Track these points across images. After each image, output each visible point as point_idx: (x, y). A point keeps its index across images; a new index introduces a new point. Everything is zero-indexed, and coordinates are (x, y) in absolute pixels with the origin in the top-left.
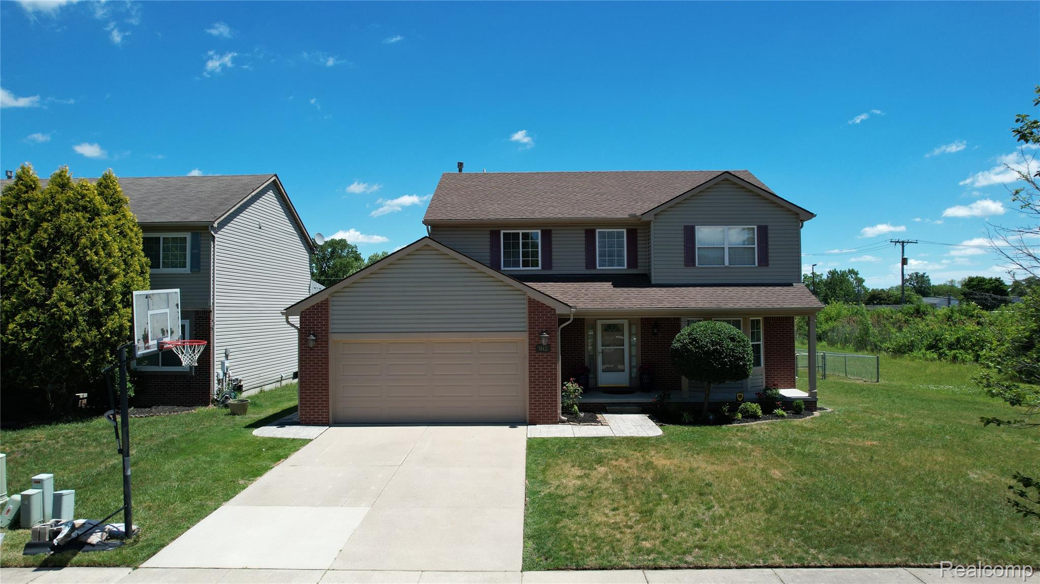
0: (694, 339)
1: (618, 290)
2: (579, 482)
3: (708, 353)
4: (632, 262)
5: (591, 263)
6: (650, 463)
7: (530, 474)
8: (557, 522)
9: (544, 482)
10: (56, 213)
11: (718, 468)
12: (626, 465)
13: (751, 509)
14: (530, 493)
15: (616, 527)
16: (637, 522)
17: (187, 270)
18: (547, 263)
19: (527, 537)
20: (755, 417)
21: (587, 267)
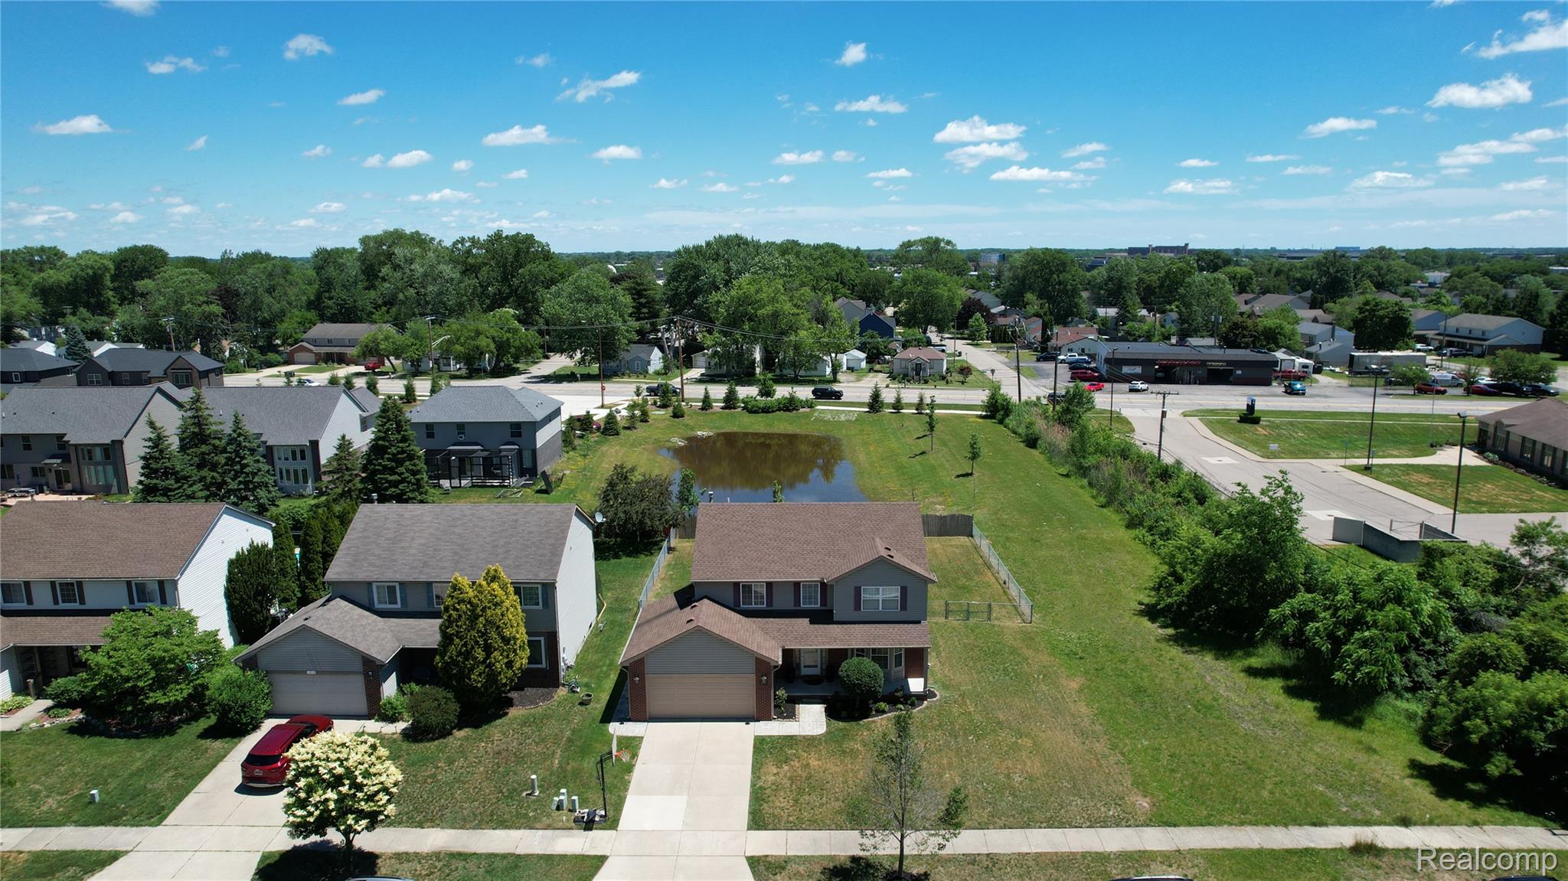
0: (848, 675)
1: (812, 626)
2: (773, 778)
3: (855, 685)
4: (824, 602)
5: (797, 602)
6: (808, 764)
7: (753, 772)
8: (761, 805)
9: (759, 778)
10: (484, 609)
11: (838, 769)
12: (797, 765)
13: (837, 800)
14: (753, 785)
15: (782, 809)
16: (791, 806)
17: (540, 607)
18: (770, 602)
19: (750, 813)
20: (884, 712)
21: (795, 606)
